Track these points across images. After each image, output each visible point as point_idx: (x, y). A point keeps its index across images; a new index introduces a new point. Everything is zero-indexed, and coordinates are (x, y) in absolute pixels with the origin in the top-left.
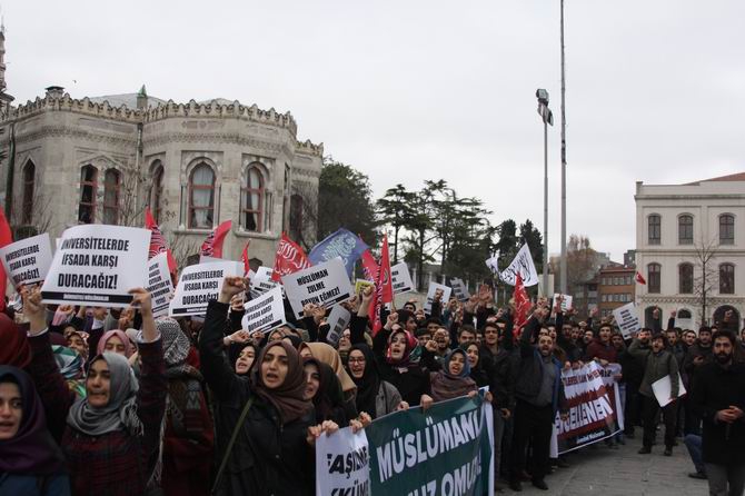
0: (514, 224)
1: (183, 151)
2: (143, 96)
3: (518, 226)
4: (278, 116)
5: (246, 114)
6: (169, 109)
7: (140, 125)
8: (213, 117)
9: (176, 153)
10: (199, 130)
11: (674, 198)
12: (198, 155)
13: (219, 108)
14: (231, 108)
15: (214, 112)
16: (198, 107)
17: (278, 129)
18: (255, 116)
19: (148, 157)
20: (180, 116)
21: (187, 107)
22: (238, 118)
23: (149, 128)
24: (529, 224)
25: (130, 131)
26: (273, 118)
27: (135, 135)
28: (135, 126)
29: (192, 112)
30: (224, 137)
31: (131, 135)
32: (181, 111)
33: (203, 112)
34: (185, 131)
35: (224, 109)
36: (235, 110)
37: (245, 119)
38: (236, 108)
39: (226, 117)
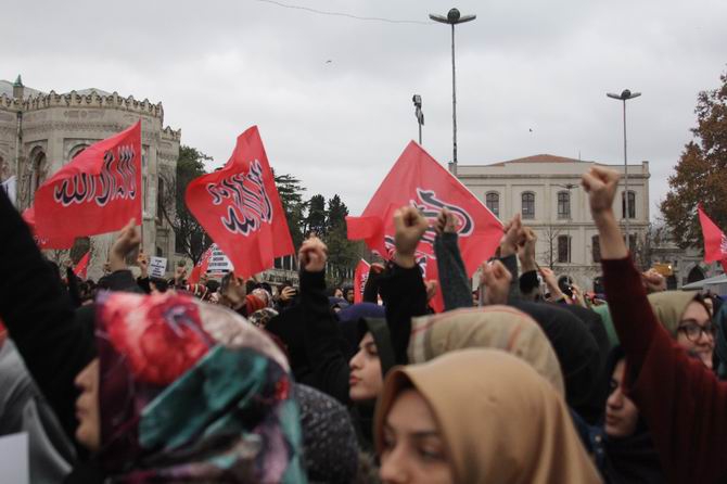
0: (323, 199)
1: (66, 139)
2: (19, 86)
3: (326, 201)
4: (151, 106)
5: (123, 105)
6: (49, 100)
7: (20, 114)
8: (94, 107)
9: (58, 141)
10: (80, 120)
11: (482, 177)
12: (79, 142)
13: (99, 99)
14: (110, 99)
15: (94, 102)
16: (79, 98)
17: (152, 118)
18: (132, 107)
19: (28, 144)
20: (62, 106)
21: (68, 98)
22: (117, 108)
23: (29, 116)
24: (337, 199)
25: (11, 119)
26: (147, 109)
27: (15, 123)
28: (15, 115)
29: (73, 102)
30: (104, 126)
31: (12, 123)
32: (63, 101)
33: (83, 103)
34: (66, 120)
35: (104, 100)
36: (113, 101)
37: (123, 110)
38: (115, 99)
39: (106, 107)
